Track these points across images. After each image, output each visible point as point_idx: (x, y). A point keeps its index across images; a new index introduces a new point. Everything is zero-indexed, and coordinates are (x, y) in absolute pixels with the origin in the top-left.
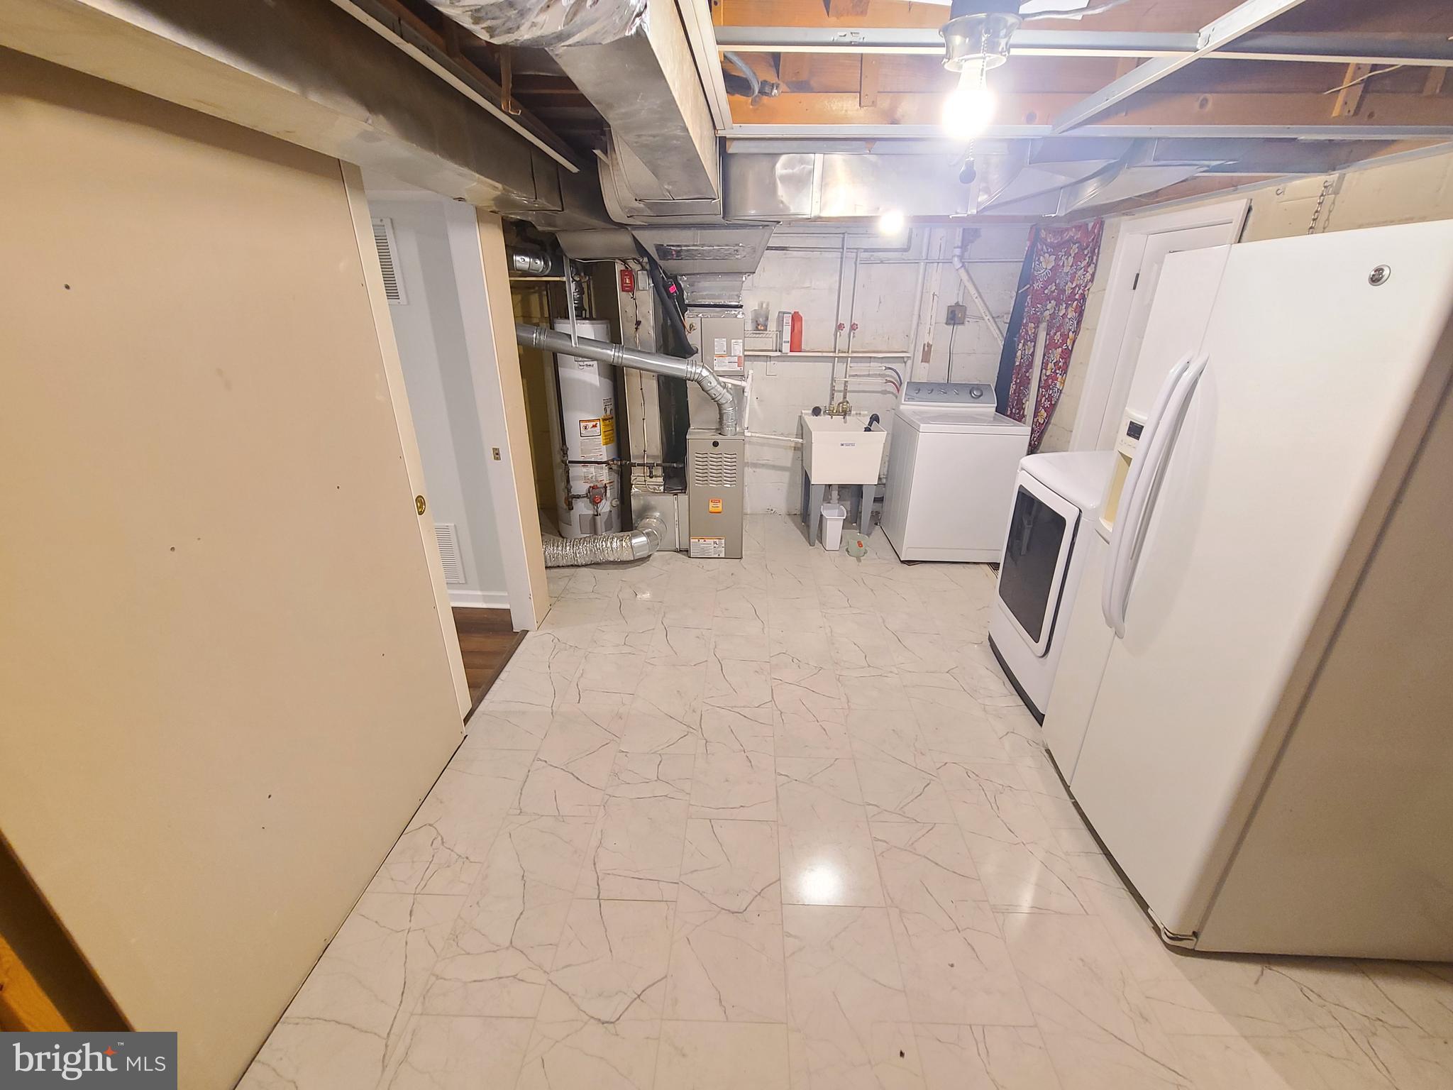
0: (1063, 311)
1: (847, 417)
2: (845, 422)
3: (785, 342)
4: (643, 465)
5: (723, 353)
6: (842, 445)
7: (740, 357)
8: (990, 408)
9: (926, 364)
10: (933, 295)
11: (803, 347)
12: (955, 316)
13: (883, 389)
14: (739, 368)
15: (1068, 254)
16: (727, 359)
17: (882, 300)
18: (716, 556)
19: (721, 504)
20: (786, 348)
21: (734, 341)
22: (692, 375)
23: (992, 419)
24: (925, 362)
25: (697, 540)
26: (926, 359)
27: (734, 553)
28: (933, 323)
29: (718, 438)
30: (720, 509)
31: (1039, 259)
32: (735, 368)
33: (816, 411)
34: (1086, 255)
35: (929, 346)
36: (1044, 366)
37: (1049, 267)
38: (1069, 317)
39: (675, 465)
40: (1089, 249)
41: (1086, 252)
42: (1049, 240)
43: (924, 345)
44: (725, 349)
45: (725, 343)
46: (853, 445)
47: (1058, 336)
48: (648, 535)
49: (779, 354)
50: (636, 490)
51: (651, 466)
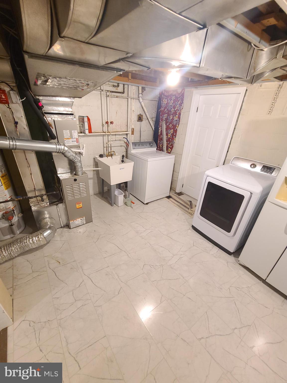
0: (172, 118)
1: (113, 157)
2: (112, 159)
3: (86, 129)
4: (36, 197)
5: (69, 137)
6: (120, 169)
7: (77, 138)
8: (155, 149)
9: (133, 135)
10: (133, 111)
11: (92, 131)
12: (140, 119)
13: (121, 145)
14: (77, 144)
15: (171, 100)
16: (71, 140)
17: (117, 112)
18: (82, 224)
19: (81, 204)
20: (87, 132)
21: (74, 131)
22: (60, 151)
23: (156, 152)
24: (133, 134)
25: (73, 221)
26: (133, 133)
27: (89, 220)
28: (134, 121)
29: (76, 177)
30: (81, 206)
31: (162, 100)
32: (76, 144)
33: (101, 156)
34: (179, 100)
35: (133, 129)
36: (167, 135)
37: (165, 103)
38: (175, 119)
39: (55, 192)
40: (180, 98)
41: (179, 99)
42: (165, 94)
43: (132, 129)
44: (69, 135)
45: (69, 133)
46: (124, 168)
47: (171, 125)
48: (50, 228)
49: (84, 134)
50: (34, 208)
51: (41, 196)
